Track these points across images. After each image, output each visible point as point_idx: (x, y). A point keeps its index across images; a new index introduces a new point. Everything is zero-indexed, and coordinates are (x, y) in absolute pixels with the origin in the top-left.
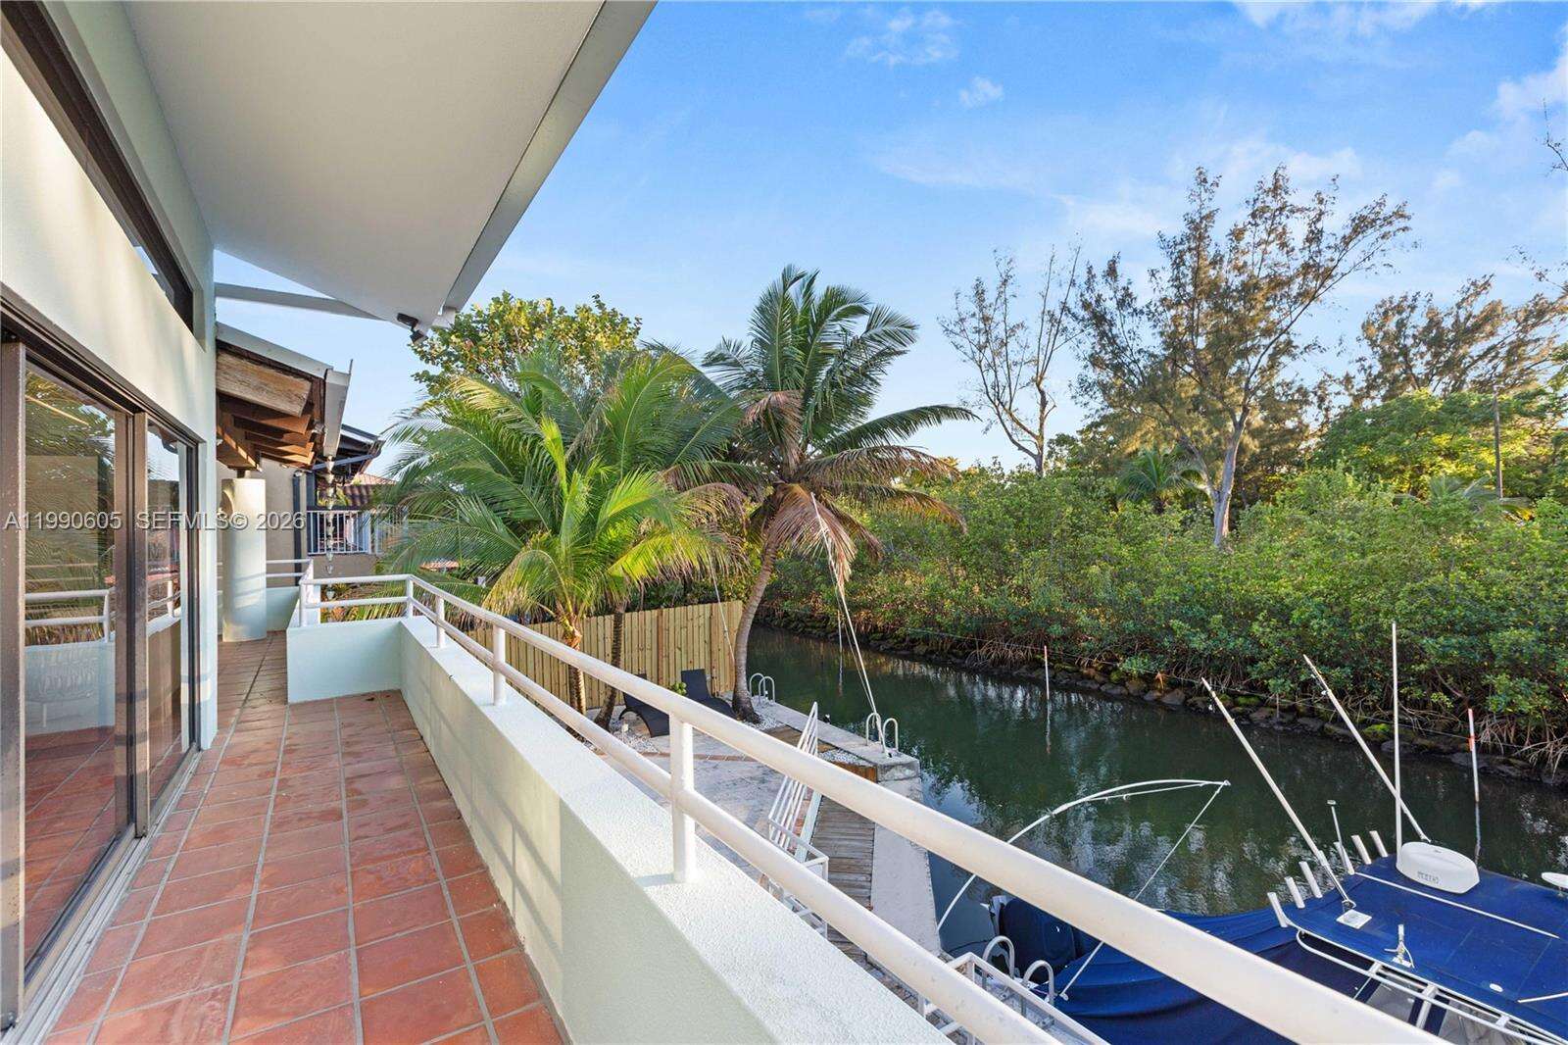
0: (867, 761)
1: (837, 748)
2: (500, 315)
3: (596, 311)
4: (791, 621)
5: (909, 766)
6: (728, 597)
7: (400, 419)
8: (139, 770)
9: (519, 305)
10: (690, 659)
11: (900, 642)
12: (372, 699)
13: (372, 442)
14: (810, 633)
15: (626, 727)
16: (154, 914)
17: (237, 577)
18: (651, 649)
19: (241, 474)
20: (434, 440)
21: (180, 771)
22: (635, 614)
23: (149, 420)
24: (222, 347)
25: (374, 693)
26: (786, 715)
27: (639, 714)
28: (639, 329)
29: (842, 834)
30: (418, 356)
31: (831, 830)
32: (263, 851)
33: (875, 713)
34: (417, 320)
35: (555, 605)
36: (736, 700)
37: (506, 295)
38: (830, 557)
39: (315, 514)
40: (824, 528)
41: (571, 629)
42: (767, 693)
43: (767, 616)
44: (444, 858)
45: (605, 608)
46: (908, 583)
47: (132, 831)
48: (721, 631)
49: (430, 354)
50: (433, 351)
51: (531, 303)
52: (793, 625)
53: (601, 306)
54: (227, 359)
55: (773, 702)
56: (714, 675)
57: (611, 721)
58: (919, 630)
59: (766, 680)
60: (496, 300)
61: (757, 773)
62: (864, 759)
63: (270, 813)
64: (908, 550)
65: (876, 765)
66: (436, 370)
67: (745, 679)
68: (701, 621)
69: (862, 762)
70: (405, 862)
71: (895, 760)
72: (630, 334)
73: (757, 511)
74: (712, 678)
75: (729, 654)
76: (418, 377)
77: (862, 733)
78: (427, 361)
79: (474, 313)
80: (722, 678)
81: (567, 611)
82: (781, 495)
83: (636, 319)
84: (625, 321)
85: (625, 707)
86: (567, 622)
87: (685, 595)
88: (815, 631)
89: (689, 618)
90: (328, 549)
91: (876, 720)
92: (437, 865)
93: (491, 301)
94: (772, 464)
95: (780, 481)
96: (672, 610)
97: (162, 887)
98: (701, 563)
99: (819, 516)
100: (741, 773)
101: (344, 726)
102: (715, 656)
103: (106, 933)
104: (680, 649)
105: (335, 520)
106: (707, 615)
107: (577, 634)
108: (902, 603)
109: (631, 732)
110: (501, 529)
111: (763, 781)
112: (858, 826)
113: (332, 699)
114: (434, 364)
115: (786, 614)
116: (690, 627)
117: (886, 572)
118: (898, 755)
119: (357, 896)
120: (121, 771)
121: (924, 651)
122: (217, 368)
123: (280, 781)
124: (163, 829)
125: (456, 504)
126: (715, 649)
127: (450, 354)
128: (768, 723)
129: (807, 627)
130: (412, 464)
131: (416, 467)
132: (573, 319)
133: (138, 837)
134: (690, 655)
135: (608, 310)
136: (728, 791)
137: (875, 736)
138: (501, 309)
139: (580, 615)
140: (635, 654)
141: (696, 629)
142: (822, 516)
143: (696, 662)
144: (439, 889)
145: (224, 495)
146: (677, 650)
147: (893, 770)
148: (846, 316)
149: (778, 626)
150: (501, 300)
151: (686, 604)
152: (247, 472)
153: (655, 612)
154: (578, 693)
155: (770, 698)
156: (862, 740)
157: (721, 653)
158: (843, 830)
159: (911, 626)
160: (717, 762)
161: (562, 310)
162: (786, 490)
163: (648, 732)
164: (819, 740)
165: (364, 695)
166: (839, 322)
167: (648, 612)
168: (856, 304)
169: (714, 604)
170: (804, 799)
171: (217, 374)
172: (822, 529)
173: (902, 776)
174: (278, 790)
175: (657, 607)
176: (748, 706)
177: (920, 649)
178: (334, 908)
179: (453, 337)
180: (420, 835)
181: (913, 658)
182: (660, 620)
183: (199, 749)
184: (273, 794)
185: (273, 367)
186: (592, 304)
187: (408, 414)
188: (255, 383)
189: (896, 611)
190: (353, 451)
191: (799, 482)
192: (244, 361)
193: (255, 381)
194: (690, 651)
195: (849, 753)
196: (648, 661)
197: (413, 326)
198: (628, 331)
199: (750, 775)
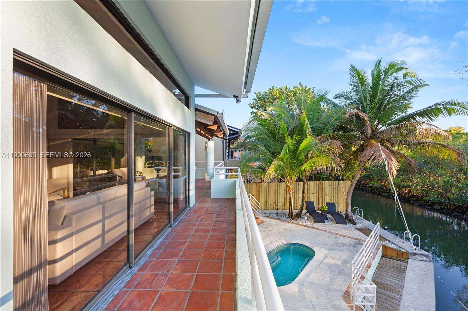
0: (403, 249)
1: (389, 241)
2: (271, 93)
3: (300, 87)
4: (373, 189)
5: (426, 256)
6: (345, 179)
7: (245, 126)
8: (171, 211)
9: (276, 89)
10: (330, 199)
11: (426, 203)
12: (229, 200)
13: (239, 131)
14: (382, 194)
15: (306, 218)
16: (164, 248)
17: (208, 165)
18: (316, 194)
19: (209, 141)
20: (254, 129)
21: (184, 211)
22: (311, 182)
23: (173, 128)
24: (196, 110)
25: (229, 198)
26: (367, 223)
27: (310, 214)
28: (314, 91)
29: (389, 276)
30: (250, 108)
31: (384, 272)
32: (190, 237)
33: (408, 231)
34: (237, 96)
35: (284, 178)
36: (347, 215)
37: (273, 87)
38: (387, 168)
39: (230, 150)
40: (384, 156)
41: (289, 185)
42: (360, 214)
43: (364, 186)
44: (227, 252)
45: (299, 180)
46: (432, 179)
47: (169, 225)
48: (342, 191)
49: (254, 107)
50: (254, 106)
51: (280, 88)
52: (374, 191)
53: (301, 86)
54: (198, 112)
55: (362, 218)
56: (339, 205)
57: (302, 215)
58: (437, 199)
59: (359, 210)
60: (270, 89)
61: (352, 243)
62: (402, 248)
63: (196, 227)
64: (432, 166)
65: (408, 252)
66: (255, 111)
67: (350, 208)
68: (335, 187)
69: (401, 249)
70: (217, 250)
71: (417, 252)
72: (311, 93)
73: (357, 150)
74: (339, 206)
75: (345, 199)
76: (251, 113)
77: (401, 238)
78: (253, 109)
79: (264, 94)
80: (342, 206)
81: (288, 179)
82: (366, 144)
83: (313, 88)
84: (309, 89)
85: (306, 211)
86: (288, 183)
87: (329, 177)
88: (384, 194)
89: (330, 185)
90: (227, 159)
91: (408, 234)
92: (224, 254)
93: (269, 90)
94: (363, 133)
95: (367, 139)
96: (324, 182)
97: (169, 241)
98: (326, 167)
99: (382, 152)
100: (346, 242)
101: (220, 206)
102: (339, 198)
103: (155, 250)
104: (327, 195)
105: (228, 152)
106: (337, 185)
107: (291, 187)
108: (428, 187)
109: (308, 219)
110: (269, 154)
111: (355, 247)
112: (397, 274)
113: (220, 199)
114: (254, 109)
115: (371, 187)
116: (330, 188)
117: (419, 174)
118: (420, 250)
119: (203, 258)
120: (168, 211)
121: (439, 208)
122: (195, 115)
123: (201, 219)
124: (176, 226)
125: (257, 147)
126: (339, 196)
127: (258, 106)
128: (359, 226)
129: (381, 192)
130: (247, 135)
131: (248, 136)
132: (293, 91)
133: (170, 227)
134: (330, 197)
135: (304, 86)
136: (340, 247)
137: (408, 239)
138: (271, 91)
139: (292, 181)
140: (311, 194)
141: (332, 189)
142: (383, 152)
143: (332, 200)
144: (221, 262)
145: (206, 145)
146: (325, 195)
147: (416, 256)
148: (396, 72)
149: (368, 190)
150: (272, 88)
151: (329, 180)
152: (210, 140)
153: (318, 182)
154: (291, 205)
155: (361, 216)
156: (402, 240)
157: (342, 198)
158: (390, 274)
159: (432, 197)
160: (337, 236)
161: (290, 89)
162: (368, 142)
163: (313, 220)
164: (380, 236)
165: (227, 198)
166: (392, 75)
167: (315, 182)
168: (400, 66)
169: (339, 181)
170: (371, 257)
171: (195, 116)
172: (383, 157)
173: (421, 259)
174: (200, 221)
175: (319, 180)
176: (351, 218)
177: (438, 207)
178: (197, 259)
179: (259, 101)
180: (223, 243)
181: (433, 210)
182: (319, 185)
183: (190, 207)
184: (199, 222)
185: (206, 113)
186: (299, 86)
187: (247, 124)
188: (203, 118)
189: (425, 190)
190: (236, 134)
191: (375, 139)
192: (200, 113)
193: (202, 117)
194: (330, 196)
195: (395, 244)
196: (315, 198)
197: (237, 98)
198: (310, 92)
199: (349, 243)
